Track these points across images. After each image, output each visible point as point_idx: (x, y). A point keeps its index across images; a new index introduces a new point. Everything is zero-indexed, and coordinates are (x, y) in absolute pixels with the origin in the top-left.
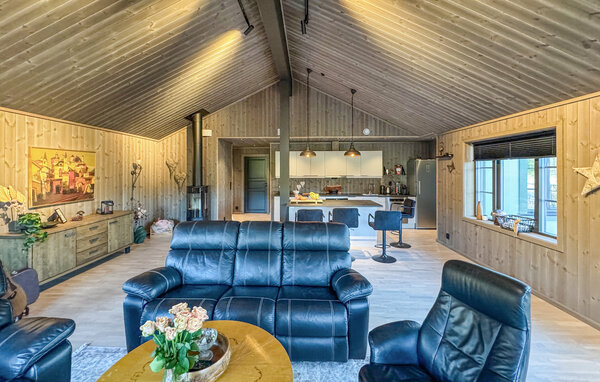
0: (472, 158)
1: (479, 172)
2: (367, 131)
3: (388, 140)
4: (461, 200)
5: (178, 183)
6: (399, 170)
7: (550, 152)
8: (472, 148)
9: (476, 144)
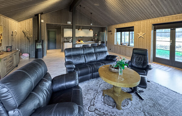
0: (116, 32)
1: (117, 34)
2: (91, 24)
3: (96, 27)
4: (114, 41)
5: (29, 39)
6: (96, 35)
7: (133, 30)
8: (116, 30)
9: (117, 29)
